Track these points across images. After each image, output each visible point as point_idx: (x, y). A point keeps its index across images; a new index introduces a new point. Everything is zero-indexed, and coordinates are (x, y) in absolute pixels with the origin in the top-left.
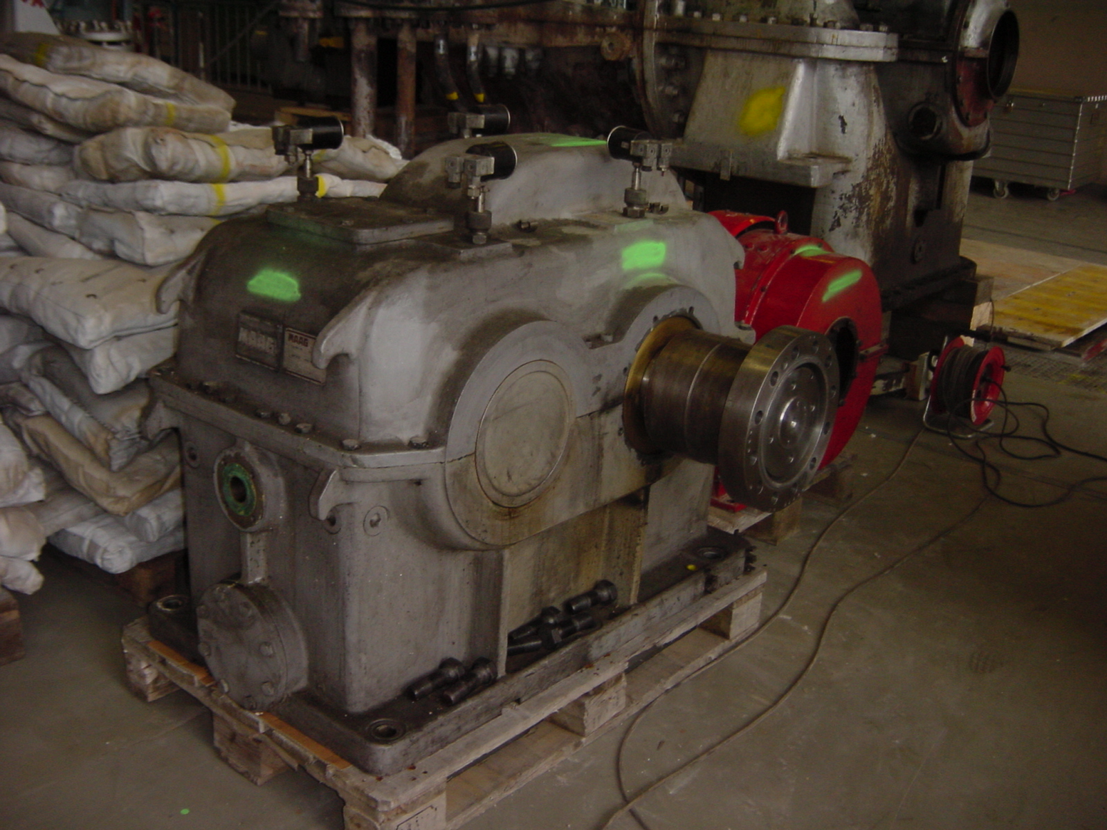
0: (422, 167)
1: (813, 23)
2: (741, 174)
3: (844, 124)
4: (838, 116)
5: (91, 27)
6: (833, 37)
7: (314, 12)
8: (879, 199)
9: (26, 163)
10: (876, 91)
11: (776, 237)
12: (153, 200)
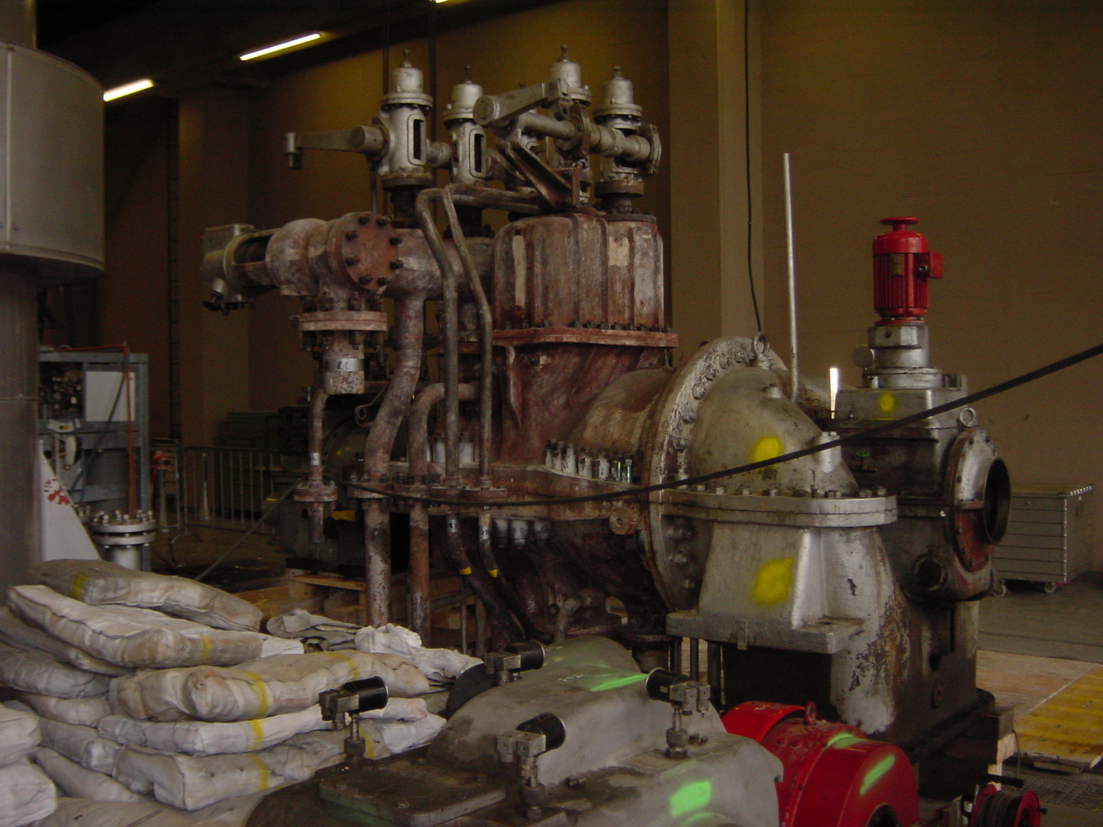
0: (467, 722)
1: (814, 494)
2: (758, 643)
3: (853, 586)
4: (846, 580)
5: (113, 519)
6: (835, 506)
7: (329, 496)
8: (894, 653)
9: (64, 697)
10: (881, 550)
11: (806, 729)
12: (193, 743)
